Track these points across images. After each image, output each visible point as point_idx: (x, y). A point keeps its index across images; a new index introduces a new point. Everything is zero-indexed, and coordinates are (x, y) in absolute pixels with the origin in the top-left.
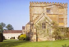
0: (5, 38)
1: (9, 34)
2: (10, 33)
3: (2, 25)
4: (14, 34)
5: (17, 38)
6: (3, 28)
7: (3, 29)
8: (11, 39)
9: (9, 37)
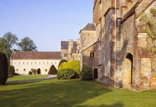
0: (16, 72)
1: (26, 61)
2: (27, 58)
3: (9, 39)
4: (38, 61)
5: (47, 73)
6: (10, 46)
7: (12, 49)
8: (30, 73)
9: (25, 70)
